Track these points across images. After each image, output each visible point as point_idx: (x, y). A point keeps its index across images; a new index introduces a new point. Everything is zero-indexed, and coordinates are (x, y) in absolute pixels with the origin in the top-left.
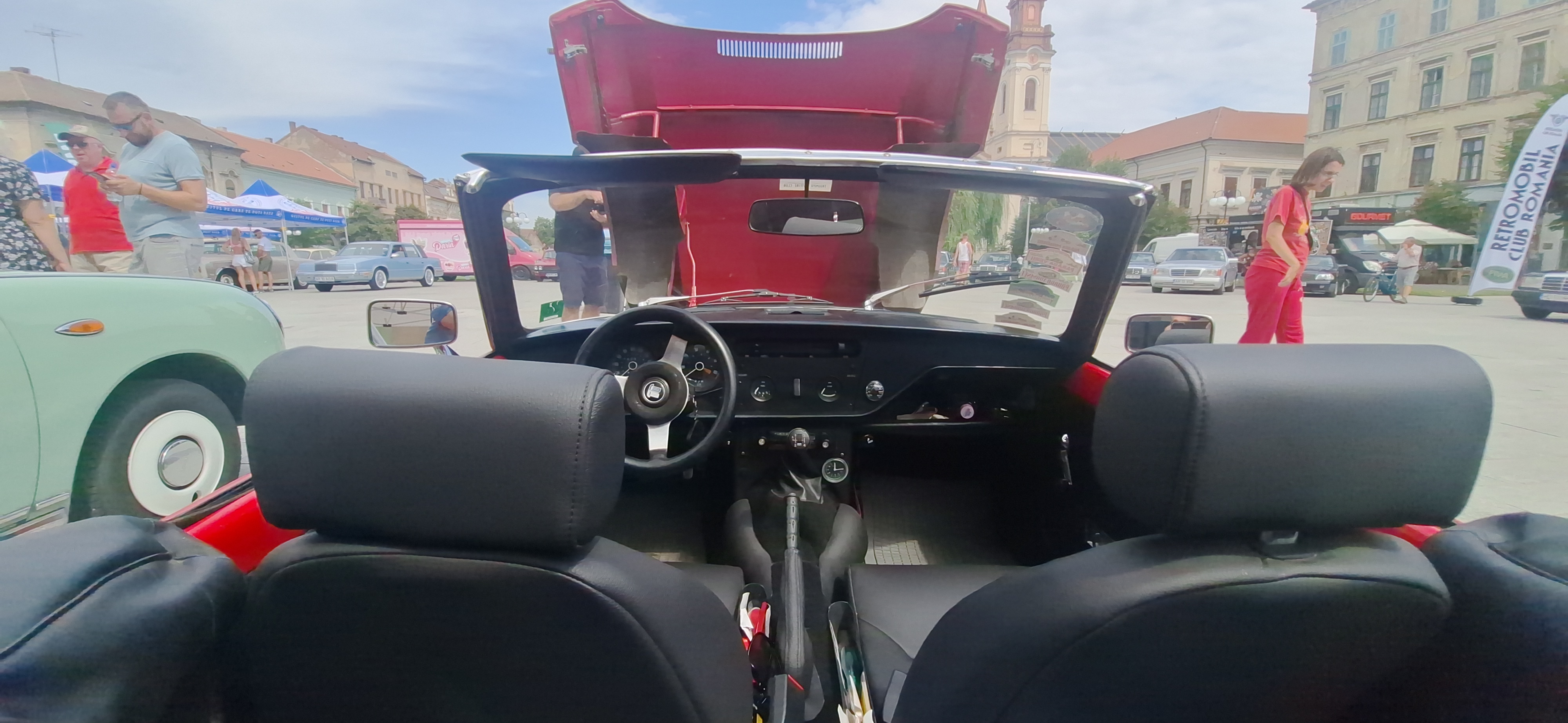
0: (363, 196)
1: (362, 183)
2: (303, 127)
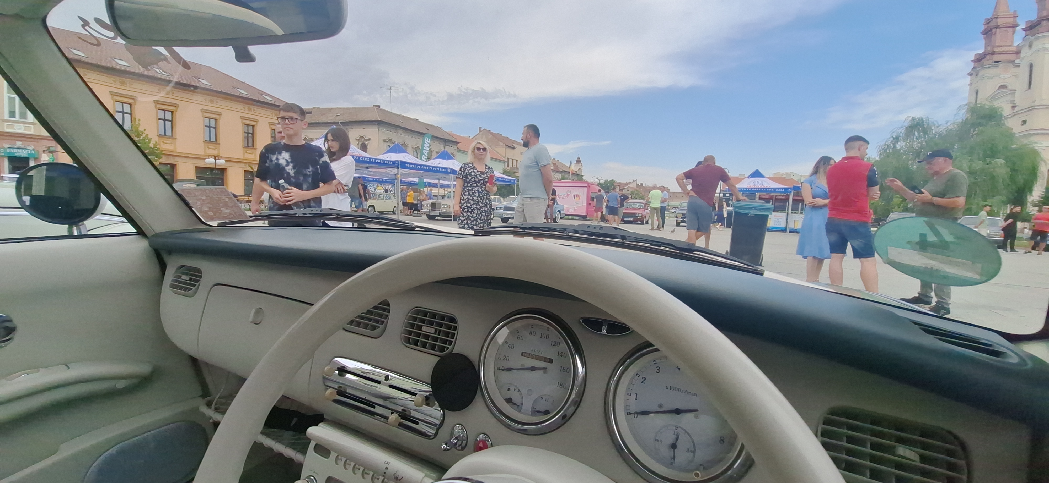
0: (508, 166)
1: (508, 159)
2: (485, 129)
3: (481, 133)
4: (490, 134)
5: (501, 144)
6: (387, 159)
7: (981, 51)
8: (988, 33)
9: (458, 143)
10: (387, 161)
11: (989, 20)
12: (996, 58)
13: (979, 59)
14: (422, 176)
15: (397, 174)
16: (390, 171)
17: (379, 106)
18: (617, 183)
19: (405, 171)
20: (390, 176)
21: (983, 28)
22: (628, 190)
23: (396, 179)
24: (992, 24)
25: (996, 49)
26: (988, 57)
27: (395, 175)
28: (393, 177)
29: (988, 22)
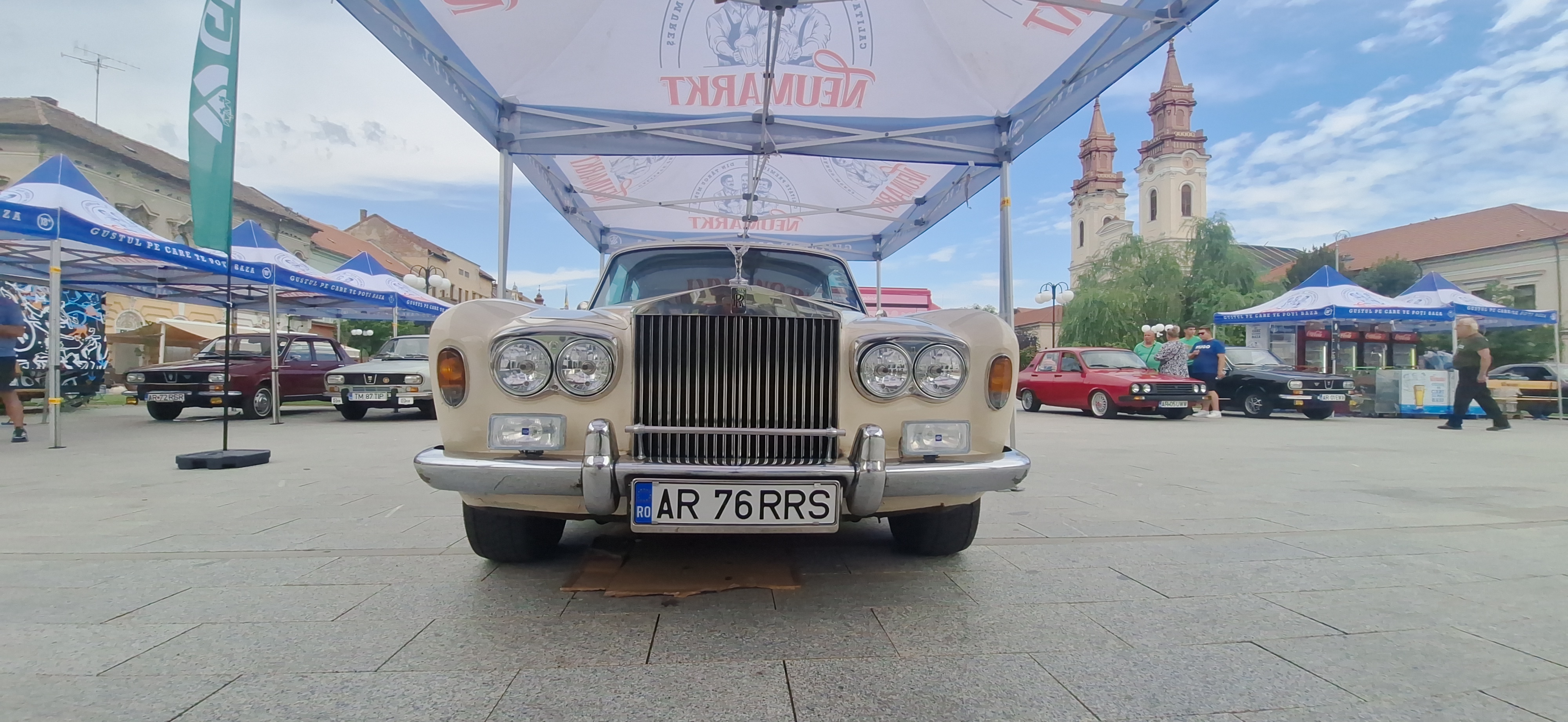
2: (375, 215)
3: (366, 223)
4: (388, 227)
5: (420, 249)
7: (1080, 177)
8: (1087, 155)
11: (1085, 142)
12: (1099, 185)
13: (1080, 187)
21: (1079, 150)
24: (1093, 145)
25: (1100, 176)
26: (1091, 183)
29: (1084, 144)
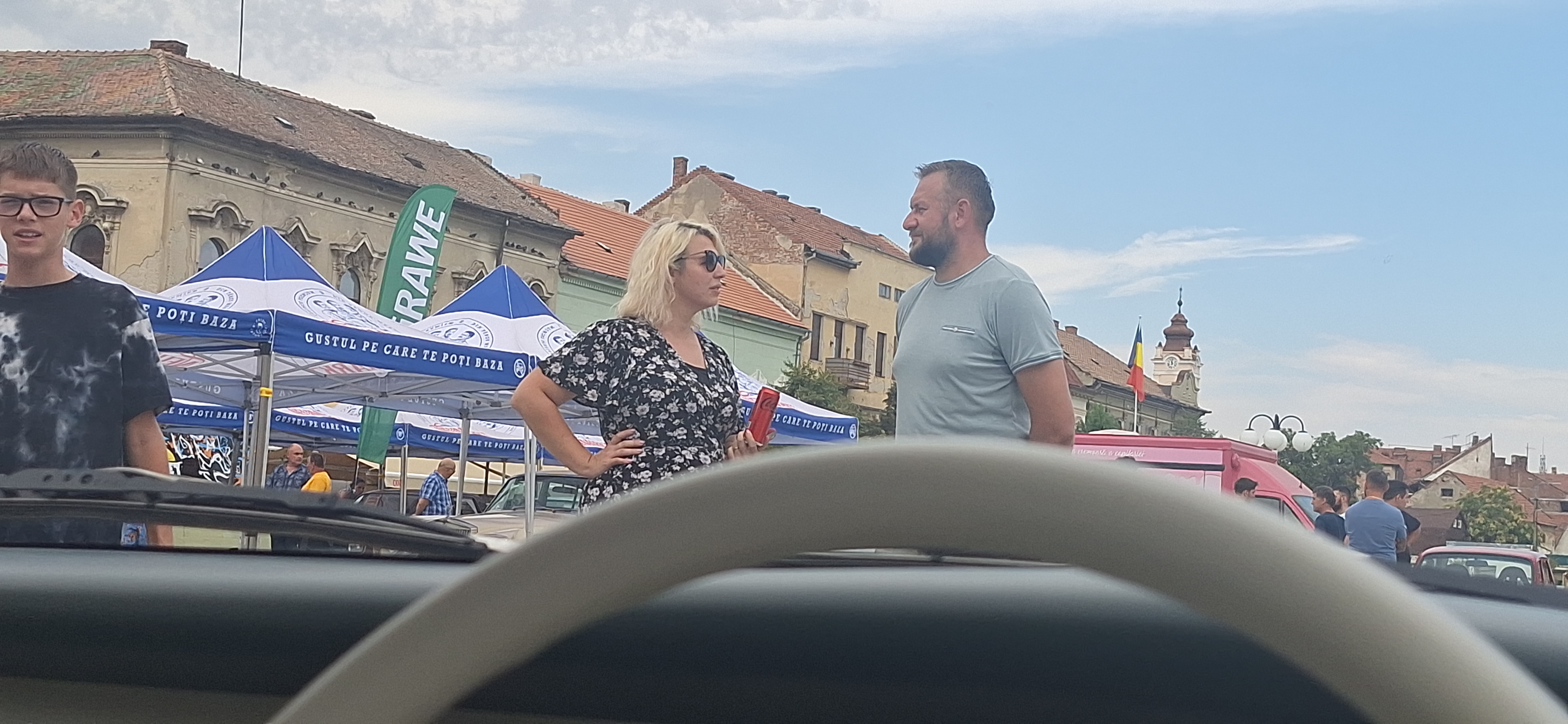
6: (212, 305)
9: (571, 235)
10: (212, 312)
14: (384, 395)
15: (258, 378)
16: (223, 363)
17: (181, 49)
18: (1386, 453)
19: (298, 368)
20: (218, 391)
22: (1448, 492)
23: (248, 405)
27: (247, 385)
28: (237, 396)
